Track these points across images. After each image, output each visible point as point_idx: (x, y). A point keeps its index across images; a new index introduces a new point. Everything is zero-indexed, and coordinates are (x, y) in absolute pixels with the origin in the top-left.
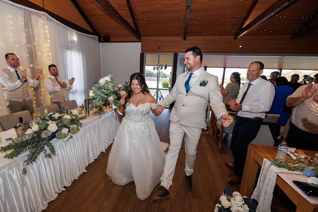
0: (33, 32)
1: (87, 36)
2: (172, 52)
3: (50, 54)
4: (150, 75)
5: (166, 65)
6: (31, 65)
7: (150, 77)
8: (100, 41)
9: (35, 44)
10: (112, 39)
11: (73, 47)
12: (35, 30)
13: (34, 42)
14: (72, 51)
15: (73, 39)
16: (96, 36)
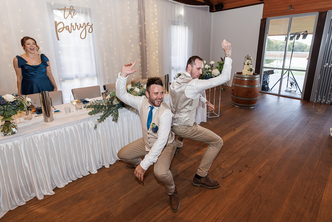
0: (144, 13)
1: (196, 8)
2: (315, 10)
3: (157, 31)
4: (299, 48)
5: (307, 31)
6: (140, 43)
7: (301, 51)
8: (211, 10)
9: (145, 23)
10: (226, 6)
11: (179, 22)
12: (146, 10)
13: (145, 22)
14: (179, 26)
15: (180, 13)
16: (206, 6)
